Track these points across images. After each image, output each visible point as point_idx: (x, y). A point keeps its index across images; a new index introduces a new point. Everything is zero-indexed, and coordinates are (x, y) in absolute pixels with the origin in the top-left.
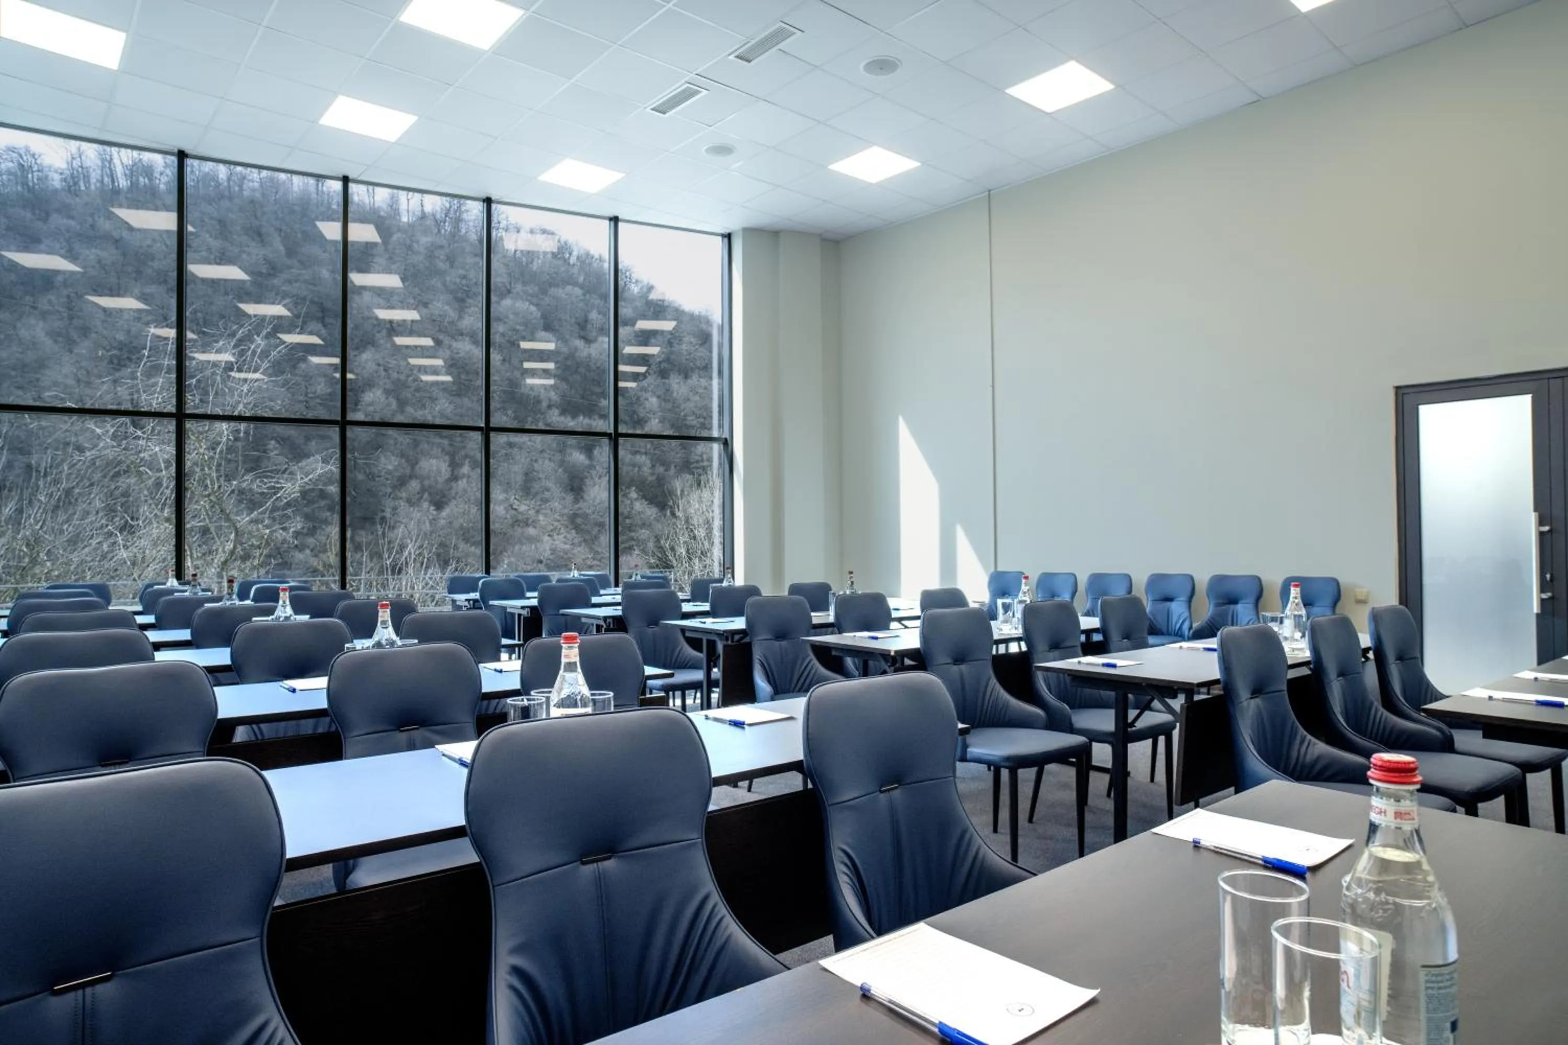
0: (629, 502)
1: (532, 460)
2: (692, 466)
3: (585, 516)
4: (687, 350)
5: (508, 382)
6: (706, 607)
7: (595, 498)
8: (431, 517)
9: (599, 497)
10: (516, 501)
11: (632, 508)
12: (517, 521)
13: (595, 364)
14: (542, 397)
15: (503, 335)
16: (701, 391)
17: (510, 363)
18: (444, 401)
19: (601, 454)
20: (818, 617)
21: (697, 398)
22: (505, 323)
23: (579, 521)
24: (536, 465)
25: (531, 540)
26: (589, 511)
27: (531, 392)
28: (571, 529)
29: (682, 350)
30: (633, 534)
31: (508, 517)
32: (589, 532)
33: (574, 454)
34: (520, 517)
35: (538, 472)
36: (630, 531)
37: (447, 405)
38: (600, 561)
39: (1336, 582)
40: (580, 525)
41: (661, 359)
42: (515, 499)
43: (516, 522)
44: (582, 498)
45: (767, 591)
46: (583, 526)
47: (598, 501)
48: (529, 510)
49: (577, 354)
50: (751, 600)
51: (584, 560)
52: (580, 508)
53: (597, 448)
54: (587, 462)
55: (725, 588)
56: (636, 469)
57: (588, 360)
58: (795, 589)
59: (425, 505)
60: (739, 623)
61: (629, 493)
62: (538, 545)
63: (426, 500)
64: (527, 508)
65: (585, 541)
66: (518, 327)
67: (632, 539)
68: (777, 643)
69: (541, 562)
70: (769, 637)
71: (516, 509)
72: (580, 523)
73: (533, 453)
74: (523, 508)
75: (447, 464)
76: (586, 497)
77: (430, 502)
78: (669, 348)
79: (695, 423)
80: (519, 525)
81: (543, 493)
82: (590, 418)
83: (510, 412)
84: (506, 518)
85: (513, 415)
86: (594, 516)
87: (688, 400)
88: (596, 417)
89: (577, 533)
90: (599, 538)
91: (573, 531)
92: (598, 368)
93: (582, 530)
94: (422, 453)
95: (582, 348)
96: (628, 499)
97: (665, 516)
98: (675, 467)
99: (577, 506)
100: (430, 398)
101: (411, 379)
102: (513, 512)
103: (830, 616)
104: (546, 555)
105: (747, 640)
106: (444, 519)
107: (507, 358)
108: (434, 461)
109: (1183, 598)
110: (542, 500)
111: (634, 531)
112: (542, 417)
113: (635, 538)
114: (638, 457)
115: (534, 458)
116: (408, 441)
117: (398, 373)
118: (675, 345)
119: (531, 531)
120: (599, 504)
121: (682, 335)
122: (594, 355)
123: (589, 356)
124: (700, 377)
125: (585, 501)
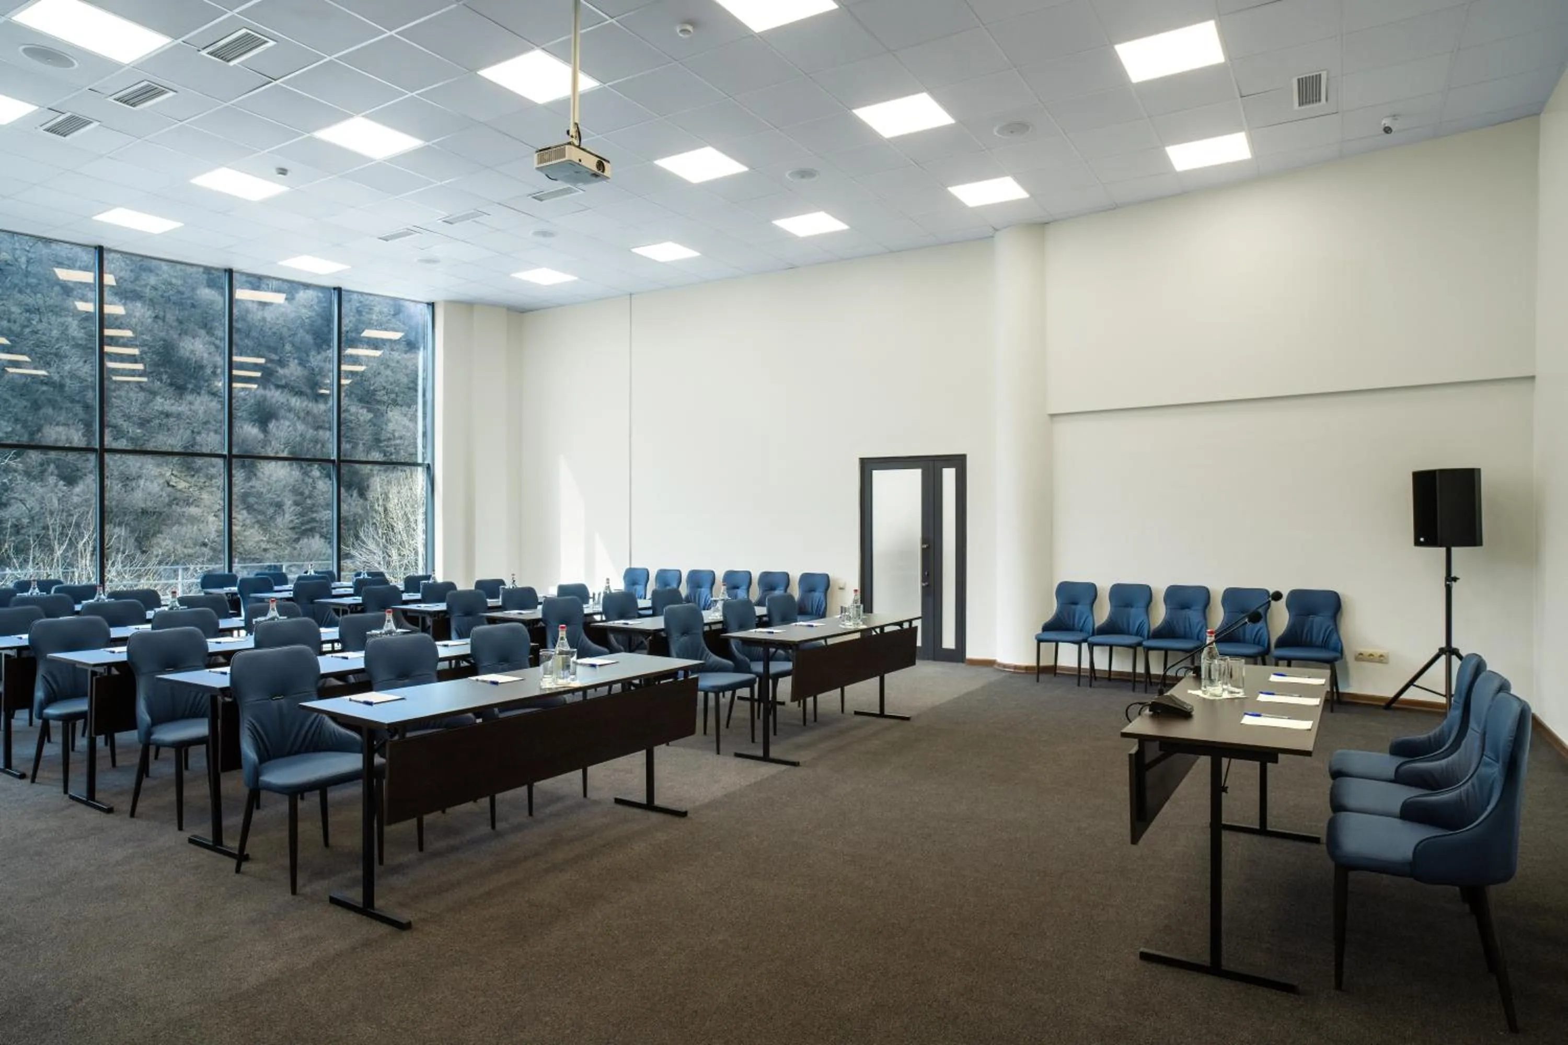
0: (311, 480)
1: (193, 432)
2: (382, 445)
3: (260, 495)
4: (377, 320)
5: (162, 342)
6: (418, 596)
7: (271, 475)
8: (60, 495)
9: (275, 475)
10: (173, 477)
11: (314, 488)
12: (175, 499)
13: (270, 329)
14: (205, 362)
15: (155, 288)
16: (393, 365)
17: (164, 321)
18: (77, 359)
19: (278, 427)
20: (491, 602)
21: (389, 372)
22: (157, 275)
23: (252, 500)
24: (198, 438)
25: (193, 520)
26: (264, 490)
27: (192, 356)
28: (243, 509)
29: (371, 319)
30: (314, 515)
31: (164, 494)
32: (262, 513)
33: (245, 427)
34: (178, 495)
35: (201, 445)
36: (313, 512)
37: (81, 364)
38: (277, 543)
39: (827, 576)
40: (253, 505)
41: (348, 329)
42: (172, 474)
43: (174, 501)
44: (255, 475)
45: (461, 586)
46: (256, 506)
47: (274, 478)
48: (190, 487)
49: (250, 316)
50: (450, 593)
51: (258, 542)
52: (252, 487)
53: (274, 421)
54: (261, 436)
55: (431, 584)
56: (319, 446)
57: (262, 324)
58: (480, 584)
59: (52, 480)
60: (442, 607)
61: (311, 470)
62: (201, 526)
63: (52, 474)
64: (187, 485)
65: (258, 522)
66: (174, 281)
67: (314, 520)
68: (466, 618)
69: (205, 545)
70: (460, 614)
71: (173, 486)
72: (253, 502)
73: (195, 425)
74: (182, 485)
75: (80, 434)
76: (259, 474)
77: (58, 476)
78: (357, 317)
79: (385, 398)
80: (177, 504)
81: (207, 468)
82: (265, 388)
83: (165, 377)
84: (161, 496)
85: (169, 381)
86: (269, 495)
87: (379, 374)
88: (272, 387)
89: (249, 513)
90: (276, 519)
91: (245, 512)
92: (274, 333)
93: (255, 510)
94: (45, 419)
95: (255, 310)
96: (309, 477)
97: (352, 496)
98: (364, 444)
99: (250, 484)
100: (56, 355)
101: (27, 330)
102: (170, 489)
103: (498, 602)
104: (212, 537)
105: (447, 616)
106: (78, 495)
107: (161, 314)
108: (60, 429)
109: (744, 587)
110: (207, 476)
111: (316, 512)
112: (206, 384)
113: (318, 519)
114: (321, 432)
115: (196, 430)
116: (25, 403)
117: (9, 321)
118: (364, 314)
119: (193, 510)
120: (276, 481)
121: (373, 304)
122: (269, 319)
123: (264, 319)
124: (392, 350)
125: (258, 479)
